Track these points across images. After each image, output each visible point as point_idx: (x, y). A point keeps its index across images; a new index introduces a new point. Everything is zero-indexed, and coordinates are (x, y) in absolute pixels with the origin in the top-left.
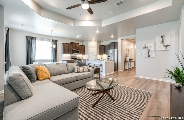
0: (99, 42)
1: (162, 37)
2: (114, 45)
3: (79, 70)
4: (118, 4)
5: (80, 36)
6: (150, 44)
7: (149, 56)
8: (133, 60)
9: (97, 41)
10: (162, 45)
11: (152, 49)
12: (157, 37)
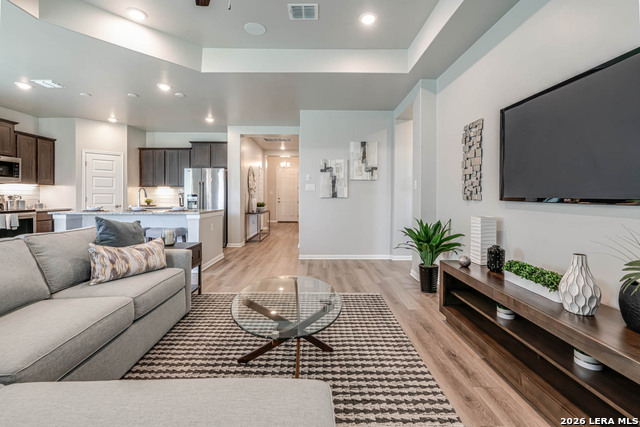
0: (135, 130)
1: (363, 144)
2: (210, 153)
3: (121, 267)
4: (297, 12)
5: (48, 83)
6: (338, 161)
7: (334, 195)
8: (265, 208)
9: (129, 126)
10: (363, 166)
11: (341, 175)
12: (352, 143)
